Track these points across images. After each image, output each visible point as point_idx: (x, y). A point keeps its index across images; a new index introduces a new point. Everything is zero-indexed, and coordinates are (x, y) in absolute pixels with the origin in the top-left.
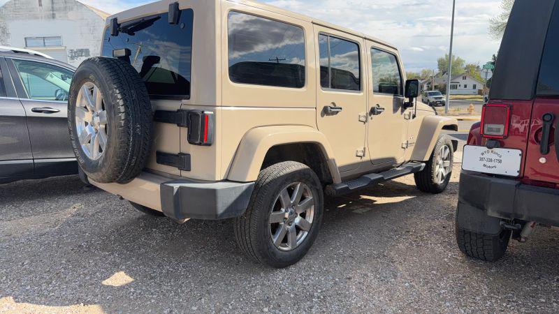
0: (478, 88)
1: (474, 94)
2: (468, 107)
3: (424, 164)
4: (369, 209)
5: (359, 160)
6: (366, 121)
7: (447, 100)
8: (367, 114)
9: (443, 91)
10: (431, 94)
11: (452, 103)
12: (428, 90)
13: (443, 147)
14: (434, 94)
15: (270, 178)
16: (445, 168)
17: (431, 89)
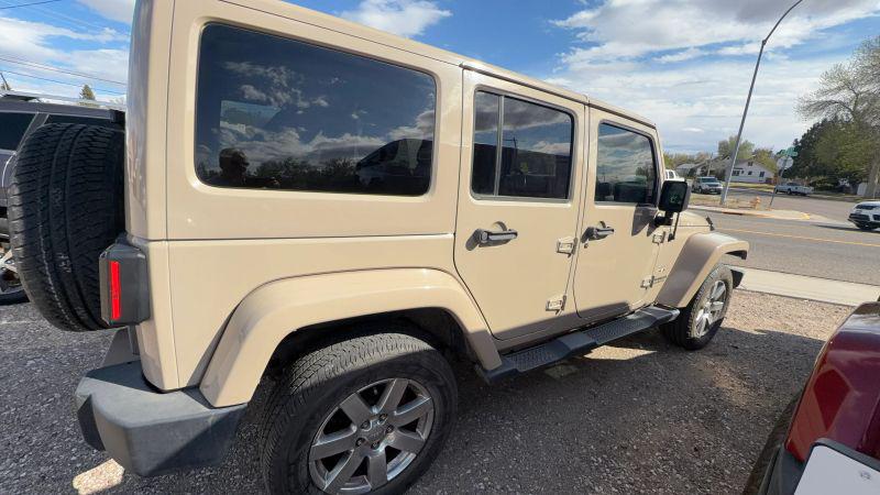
0: (766, 176)
1: (761, 182)
2: (752, 198)
3: (678, 312)
4: (573, 369)
5: (552, 315)
6: (573, 252)
7: (725, 189)
8: (576, 240)
9: (721, 177)
10: (704, 180)
11: (731, 192)
12: (701, 175)
13: (717, 283)
14: (709, 180)
15: (314, 379)
16: (713, 313)
17: (706, 175)
